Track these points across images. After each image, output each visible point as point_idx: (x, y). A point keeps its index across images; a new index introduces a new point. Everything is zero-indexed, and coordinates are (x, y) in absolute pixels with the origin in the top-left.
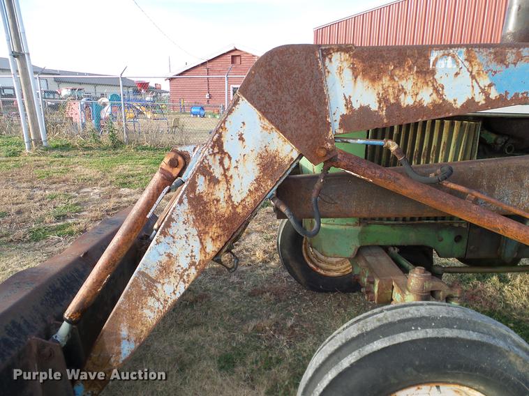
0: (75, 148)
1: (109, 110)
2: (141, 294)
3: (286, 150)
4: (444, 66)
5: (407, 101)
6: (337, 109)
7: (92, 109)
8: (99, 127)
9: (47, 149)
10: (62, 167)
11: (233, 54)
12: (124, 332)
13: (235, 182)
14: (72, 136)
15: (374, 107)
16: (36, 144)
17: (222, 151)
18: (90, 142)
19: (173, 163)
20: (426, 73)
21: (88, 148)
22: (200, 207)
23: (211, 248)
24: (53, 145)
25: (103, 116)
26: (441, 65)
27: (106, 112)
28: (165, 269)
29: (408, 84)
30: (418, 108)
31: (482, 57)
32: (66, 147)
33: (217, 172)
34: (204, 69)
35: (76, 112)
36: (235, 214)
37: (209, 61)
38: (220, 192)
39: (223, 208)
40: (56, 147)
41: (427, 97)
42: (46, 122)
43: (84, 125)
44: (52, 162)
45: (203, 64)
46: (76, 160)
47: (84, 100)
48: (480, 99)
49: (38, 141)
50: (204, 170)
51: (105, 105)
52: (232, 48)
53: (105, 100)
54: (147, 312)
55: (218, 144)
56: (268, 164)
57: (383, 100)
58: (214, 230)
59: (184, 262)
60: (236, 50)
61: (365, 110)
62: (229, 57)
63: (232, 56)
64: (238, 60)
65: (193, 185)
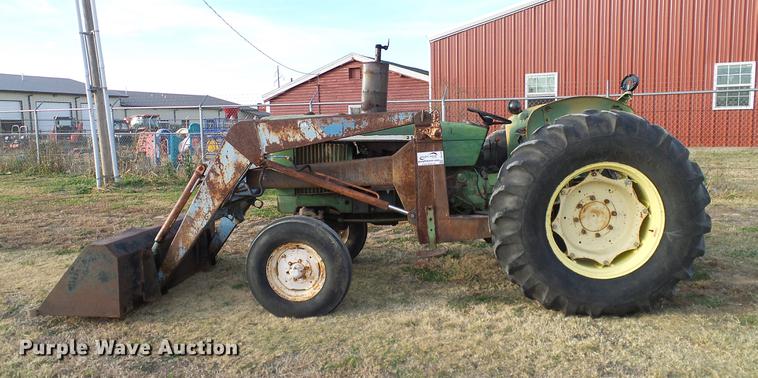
0: (148, 183)
1: (188, 142)
2: (188, 226)
3: (245, 161)
4: (303, 126)
5: (291, 140)
6: (264, 144)
7: (168, 141)
8: (176, 161)
9: (119, 185)
10: (136, 200)
11: (351, 66)
12: (181, 245)
13: (226, 175)
14: (145, 172)
15: (278, 143)
16: (107, 181)
17: (220, 163)
18: (165, 177)
19: (201, 169)
20: (297, 129)
21: (161, 184)
22: (212, 186)
23: (217, 204)
24: (125, 181)
25: (181, 150)
26: (302, 125)
27: (185, 144)
28: (198, 214)
29: (290, 134)
30: (296, 142)
31: (317, 122)
32: (139, 183)
33: (218, 172)
34: (314, 87)
35: (150, 145)
36: (226, 188)
37: (321, 76)
38: (220, 180)
39: (221, 186)
40: (129, 183)
41: (298, 138)
42: (118, 158)
43: (158, 160)
44: (126, 197)
45: (313, 80)
46: (150, 194)
47: (159, 131)
48: (319, 137)
49: (109, 178)
50: (213, 171)
51: (184, 136)
52: (349, 59)
53: (185, 131)
54: (190, 234)
55: (218, 160)
56: (238, 167)
57: (281, 140)
58: (218, 196)
59: (206, 210)
60: (355, 61)
61: (274, 144)
62: (346, 70)
63: (350, 69)
64: (357, 73)
65: (208, 177)
